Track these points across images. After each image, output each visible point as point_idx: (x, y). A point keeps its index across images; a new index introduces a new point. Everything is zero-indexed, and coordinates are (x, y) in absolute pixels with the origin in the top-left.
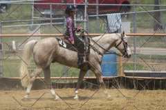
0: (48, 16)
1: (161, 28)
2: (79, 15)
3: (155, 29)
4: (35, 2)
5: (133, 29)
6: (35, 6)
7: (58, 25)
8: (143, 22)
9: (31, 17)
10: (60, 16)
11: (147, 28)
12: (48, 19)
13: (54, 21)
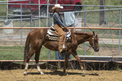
0: (19, 13)
1: (105, 23)
2: (42, 13)
3: (101, 24)
4: (9, 2)
5: (83, 23)
6: (9, 6)
7: (26, 20)
8: (91, 18)
9: (6, 14)
10: (28, 13)
11: (94, 23)
12: (19, 15)
13: (23, 17)
